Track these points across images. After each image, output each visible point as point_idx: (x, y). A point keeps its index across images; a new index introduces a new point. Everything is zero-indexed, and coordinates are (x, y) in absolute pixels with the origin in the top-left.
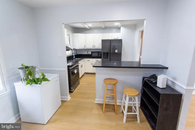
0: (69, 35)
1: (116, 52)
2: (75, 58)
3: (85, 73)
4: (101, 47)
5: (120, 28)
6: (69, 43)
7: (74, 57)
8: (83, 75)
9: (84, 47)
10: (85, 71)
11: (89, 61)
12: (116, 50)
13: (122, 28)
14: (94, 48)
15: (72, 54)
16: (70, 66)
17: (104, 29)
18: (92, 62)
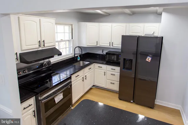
0: (72, 25)
1: (147, 60)
2: (80, 61)
3: (94, 86)
5: (161, 14)
7: (79, 59)
8: (91, 89)
9: (96, 44)
11: (100, 68)
12: (148, 57)
14: (112, 47)
15: (75, 55)
16: (39, 94)
17: (131, 15)
18: (105, 71)
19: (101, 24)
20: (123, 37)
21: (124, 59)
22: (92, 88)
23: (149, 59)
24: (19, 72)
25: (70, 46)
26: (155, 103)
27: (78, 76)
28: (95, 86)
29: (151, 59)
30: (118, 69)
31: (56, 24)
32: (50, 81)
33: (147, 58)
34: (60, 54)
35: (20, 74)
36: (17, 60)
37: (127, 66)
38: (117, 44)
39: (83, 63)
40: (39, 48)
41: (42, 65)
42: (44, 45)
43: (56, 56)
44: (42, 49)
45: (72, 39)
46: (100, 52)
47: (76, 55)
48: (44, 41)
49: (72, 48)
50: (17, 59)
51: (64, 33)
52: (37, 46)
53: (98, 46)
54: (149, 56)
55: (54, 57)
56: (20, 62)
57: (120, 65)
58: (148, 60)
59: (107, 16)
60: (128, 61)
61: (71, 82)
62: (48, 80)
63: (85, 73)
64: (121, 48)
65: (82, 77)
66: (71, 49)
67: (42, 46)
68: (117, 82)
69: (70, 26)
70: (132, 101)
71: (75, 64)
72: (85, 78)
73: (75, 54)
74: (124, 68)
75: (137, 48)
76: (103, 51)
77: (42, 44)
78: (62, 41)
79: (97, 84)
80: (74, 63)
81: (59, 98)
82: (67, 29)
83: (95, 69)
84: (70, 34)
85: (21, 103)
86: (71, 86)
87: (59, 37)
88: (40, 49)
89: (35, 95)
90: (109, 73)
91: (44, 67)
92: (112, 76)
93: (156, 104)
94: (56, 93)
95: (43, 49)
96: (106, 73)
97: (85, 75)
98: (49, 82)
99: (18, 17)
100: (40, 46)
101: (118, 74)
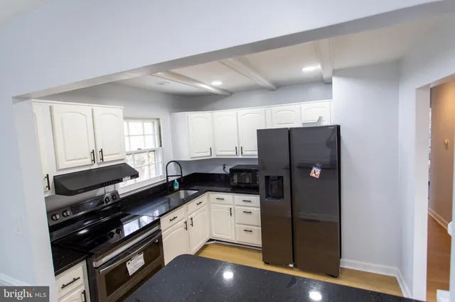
0: (158, 119)
1: (312, 175)
2: (179, 190)
3: (211, 240)
4: (256, 153)
5: (329, 83)
6: (158, 146)
7: (176, 187)
9: (209, 154)
10: (211, 233)
11: (221, 201)
12: (314, 169)
13: (336, 81)
14: (240, 157)
15: (167, 179)
16: (94, 256)
17: (273, 90)
18: (232, 207)
19: (217, 113)
20: (259, 132)
21: (267, 178)
22: (208, 245)
23: (316, 172)
24: (55, 215)
25: (158, 160)
26: (341, 266)
27: (175, 218)
28: (213, 240)
29: (321, 172)
30: (255, 199)
31: (125, 118)
32: (119, 233)
33: (313, 171)
34: (135, 175)
35: (57, 219)
36: (49, 189)
37: (274, 191)
38: (250, 150)
39: (186, 194)
40: (92, 164)
41: (100, 200)
42: (103, 159)
43: (126, 178)
44: (98, 167)
45: (161, 146)
46: (219, 170)
47: (170, 179)
48: (102, 151)
49: (161, 165)
50: (49, 187)
51: (144, 135)
52: (89, 161)
53: (213, 157)
54: (315, 166)
55: (122, 181)
56: (54, 193)
57: (258, 191)
58: (314, 175)
59: (226, 96)
60: (274, 180)
61: (159, 231)
62: (114, 231)
63: (189, 212)
64: (257, 157)
65: (184, 220)
66: (159, 165)
67: (99, 161)
68: (256, 228)
69: (156, 122)
70: (291, 265)
71: (169, 196)
72: (189, 223)
73: (167, 177)
74: (268, 196)
75: (290, 152)
76: (224, 168)
77: (98, 156)
78: (140, 151)
79: (216, 236)
80: (167, 194)
81: (135, 264)
82: (149, 127)
83: (212, 205)
84: (157, 137)
85: (56, 275)
86: (160, 238)
87: (133, 144)
88: (95, 166)
89: (86, 259)
90: (239, 210)
91: (105, 204)
92: (245, 215)
93: (343, 269)
94: (129, 254)
95: (101, 166)
96: (234, 210)
97: (190, 217)
98: (116, 235)
99: (50, 107)
100: (94, 160)
101: (256, 211)
